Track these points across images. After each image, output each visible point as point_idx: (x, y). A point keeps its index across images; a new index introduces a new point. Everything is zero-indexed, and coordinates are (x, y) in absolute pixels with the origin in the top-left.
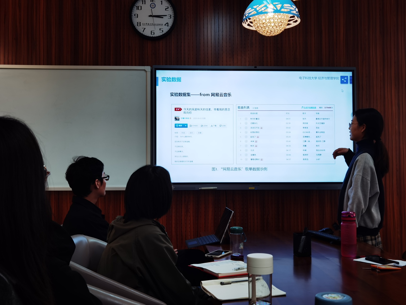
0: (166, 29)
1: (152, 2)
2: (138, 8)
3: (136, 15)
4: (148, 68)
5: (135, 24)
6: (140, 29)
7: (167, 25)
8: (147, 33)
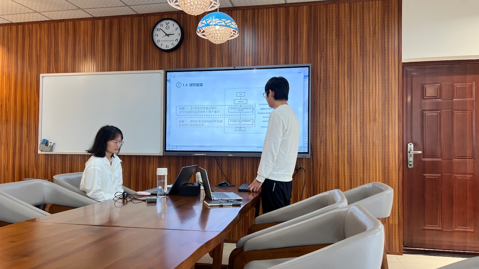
0: (176, 43)
1: (167, 25)
2: (158, 30)
3: (157, 35)
4: (163, 71)
5: (156, 41)
6: (159, 45)
7: (177, 40)
8: (164, 47)
